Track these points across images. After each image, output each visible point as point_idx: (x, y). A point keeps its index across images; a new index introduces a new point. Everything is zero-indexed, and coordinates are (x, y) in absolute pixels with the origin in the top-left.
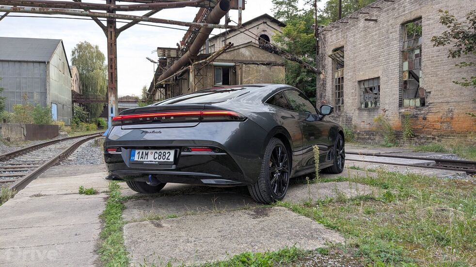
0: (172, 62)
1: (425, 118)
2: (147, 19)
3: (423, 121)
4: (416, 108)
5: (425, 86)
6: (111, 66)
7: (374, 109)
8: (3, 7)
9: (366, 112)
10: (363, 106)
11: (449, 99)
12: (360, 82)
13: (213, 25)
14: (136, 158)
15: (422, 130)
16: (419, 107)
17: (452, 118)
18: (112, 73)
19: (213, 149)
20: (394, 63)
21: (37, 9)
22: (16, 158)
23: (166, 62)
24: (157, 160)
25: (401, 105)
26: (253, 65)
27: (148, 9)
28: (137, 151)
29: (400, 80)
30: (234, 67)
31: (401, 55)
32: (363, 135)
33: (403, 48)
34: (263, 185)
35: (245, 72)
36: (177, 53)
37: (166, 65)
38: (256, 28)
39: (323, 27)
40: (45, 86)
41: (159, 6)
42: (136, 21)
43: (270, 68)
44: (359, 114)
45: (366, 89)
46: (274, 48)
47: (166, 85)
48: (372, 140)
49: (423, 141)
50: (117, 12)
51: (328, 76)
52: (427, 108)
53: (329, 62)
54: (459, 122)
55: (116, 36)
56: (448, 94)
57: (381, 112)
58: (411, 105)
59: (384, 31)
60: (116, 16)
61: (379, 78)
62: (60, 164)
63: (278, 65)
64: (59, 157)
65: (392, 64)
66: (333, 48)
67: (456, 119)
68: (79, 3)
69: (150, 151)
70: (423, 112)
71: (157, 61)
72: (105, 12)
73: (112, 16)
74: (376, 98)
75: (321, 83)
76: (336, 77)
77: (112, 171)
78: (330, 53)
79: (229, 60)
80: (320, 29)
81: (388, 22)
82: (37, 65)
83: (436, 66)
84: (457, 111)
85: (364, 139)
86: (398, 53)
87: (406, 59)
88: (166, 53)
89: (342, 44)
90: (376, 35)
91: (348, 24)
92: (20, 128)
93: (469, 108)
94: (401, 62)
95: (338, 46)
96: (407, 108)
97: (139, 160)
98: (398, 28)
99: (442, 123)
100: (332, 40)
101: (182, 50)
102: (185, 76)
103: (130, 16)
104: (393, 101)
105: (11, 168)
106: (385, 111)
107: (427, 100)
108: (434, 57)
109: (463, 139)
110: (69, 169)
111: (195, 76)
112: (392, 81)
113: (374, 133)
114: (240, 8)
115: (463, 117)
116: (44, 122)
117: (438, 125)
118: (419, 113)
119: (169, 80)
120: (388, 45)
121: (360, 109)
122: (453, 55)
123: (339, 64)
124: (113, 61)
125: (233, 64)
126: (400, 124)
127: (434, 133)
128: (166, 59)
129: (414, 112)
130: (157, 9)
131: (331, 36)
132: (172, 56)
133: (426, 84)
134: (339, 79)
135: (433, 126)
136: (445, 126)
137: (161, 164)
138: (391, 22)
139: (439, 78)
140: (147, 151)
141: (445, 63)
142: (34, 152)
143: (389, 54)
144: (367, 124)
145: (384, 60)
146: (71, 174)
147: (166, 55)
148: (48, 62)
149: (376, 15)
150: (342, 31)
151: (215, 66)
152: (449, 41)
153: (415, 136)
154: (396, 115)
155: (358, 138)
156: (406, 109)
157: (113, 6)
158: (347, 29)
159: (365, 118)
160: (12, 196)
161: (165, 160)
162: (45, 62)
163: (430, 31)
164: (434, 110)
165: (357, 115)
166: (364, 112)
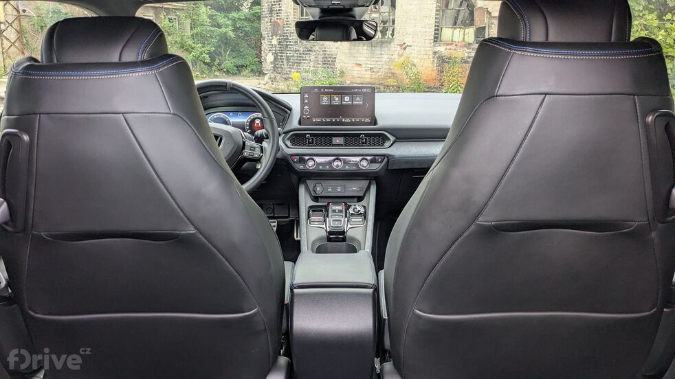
4: (468, 45)
7: (381, 42)
9: (365, 48)
16: (471, 44)
25: (437, 38)
44: (350, 49)
57: (395, 48)
58: (456, 39)
96: (450, 44)
104: (424, 30)
106: (404, 47)
113: (381, 87)
126: (434, 74)
144: (366, 70)
154: (426, 57)
156: (448, 47)
159: (362, 59)
165: (347, 51)
166: (361, 48)
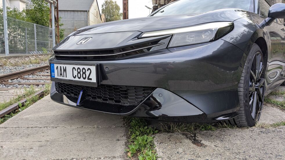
6: (125, 8)
18: (125, 13)
23: (157, 8)
36: (165, 2)
82: (82, 13)
88: (158, 2)
124: (126, 5)
128: (157, 6)
132: (161, 4)
147: (158, 3)
148: (89, 11)
162: (87, 11)
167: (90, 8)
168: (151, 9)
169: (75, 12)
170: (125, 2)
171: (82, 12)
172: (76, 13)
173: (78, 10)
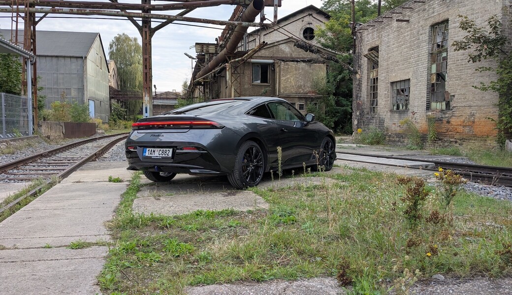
0: (211, 58)
1: (449, 121)
2: (180, 17)
3: (447, 124)
4: (442, 111)
5: (450, 89)
6: (146, 66)
7: (404, 111)
8: (43, 9)
9: (397, 115)
10: (395, 107)
11: (472, 103)
12: (392, 83)
13: (247, 23)
14: (147, 154)
15: (447, 133)
16: (444, 110)
17: (474, 122)
18: (146, 73)
19: (197, 148)
20: (424, 66)
21: (75, 9)
22: (57, 155)
23: (204, 58)
24: (161, 155)
25: (429, 108)
26: (293, 63)
27: (182, 8)
28: (148, 149)
29: (428, 82)
30: (273, 65)
31: (429, 57)
32: (393, 138)
33: (432, 50)
34: (237, 175)
35: (284, 70)
36: (216, 49)
37: (204, 61)
38: (301, 20)
39: (360, 25)
40: (82, 81)
41: (193, 4)
42: (170, 20)
43: (310, 66)
44: (390, 116)
45: (398, 90)
46: (310, 47)
47: (204, 82)
48: (401, 142)
49: (446, 144)
50: (153, 12)
51: (363, 75)
52: (450, 112)
53: (364, 61)
54: (479, 126)
55: (151, 36)
56: (471, 98)
57: (410, 115)
58: (438, 108)
59: (415, 33)
60: (150, 16)
61: (409, 79)
62: (96, 160)
63: (320, 62)
64: (95, 154)
65: (421, 66)
66: (369, 47)
67: (478, 123)
68: (116, 3)
69: (156, 149)
70: (447, 115)
71: (195, 58)
72: (140, 12)
73: (147, 16)
74: (406, 100)
75: (357, 83)
76: (371, 77)
77: (132, 163)
78: (366, 52)
79: (267, 57)
80: (358, 27)
81: (419, 23)
82: (74, 60)
83: (460, 70)
84: (478, 115)
85: (395, 141)
86: (427, 56)
87: (434, 62)
88: (204, 48)
89: (377, 43)
90: (408, 35)
91: (383, 23)
92: (59, 126)
93: (490, 113)
94: (430, 64)
95: (374, 45)
96: (434, 111)
97: (149, 155)
98: (427, 29)
99: (464, 126)
100: (368, 39)
101: (221, 46)
102: (223, 73)
103: (165, 16)
104: (422, 104)
105: (54, 163)
106: (414, 113)
107: (451, 103)
108: (459, 60)
109: (482, 143)
110: (103, 164)
111: (232, 74)
112: (421, 83)
113: (404, 135)
114: (276, 5)
115: (484, 122)
116: (82, 119)
117: (460, 129)
118: (443, 116)
119: (207, 78)
120: (418, 47)
121: (392, 111)
122: (474, 59)
123: (374, 64)
124: (148, 61)
125: (271, 61)
126: (427, 127)
127: (457, 136)
128: (204, 55)
129: (439, 115)
130: (191, 8)
131: (367, 35)
132: (210, 51)
133: (450, 88)
134: (374, 79)
135: (456, 129)
136: (467, 130)
137: (163, 158)
138: (422, 23)
139: (463, 82)
140: (154, 149)
141: (468, 67)
142: (73, 150)
143: (419, 56)
144: (398, 127)
145: (414, 61)
146: (104, 168)
147: (204, 51)
148: (86, 58)
149: (409, 16)
150: (377, 30)
151: (253, 64)
152: (470, 46)
153: (440, 140)
154: (423, 118)
155: (390, 141)
157: (148, 6)
158: (382, 28)
159: (396, 121)
160: (59, 182)
161: (166, 156)
162: (82, 58)
163: (456, 34)
164: (457, 113)
165: (389, 117)
166: (395, 115)
167: (88, 52)
168: (194, 59)
169: (60, 59)
170: (145, 56)
171: (72, 59)
172: (62, 60)
173: (66, 55)
